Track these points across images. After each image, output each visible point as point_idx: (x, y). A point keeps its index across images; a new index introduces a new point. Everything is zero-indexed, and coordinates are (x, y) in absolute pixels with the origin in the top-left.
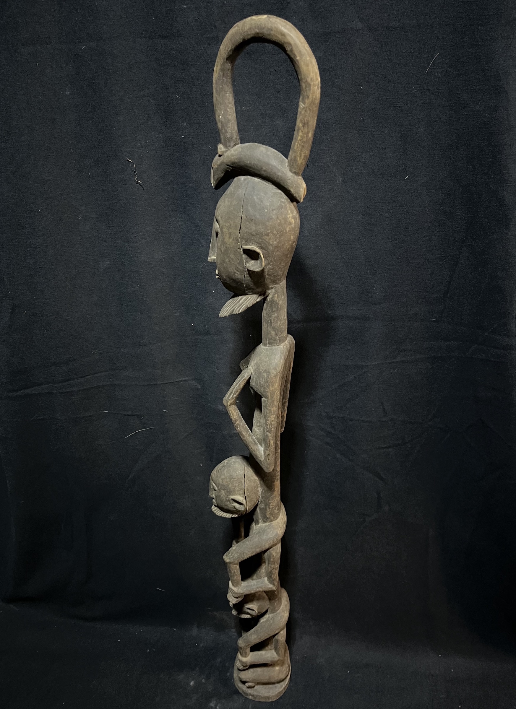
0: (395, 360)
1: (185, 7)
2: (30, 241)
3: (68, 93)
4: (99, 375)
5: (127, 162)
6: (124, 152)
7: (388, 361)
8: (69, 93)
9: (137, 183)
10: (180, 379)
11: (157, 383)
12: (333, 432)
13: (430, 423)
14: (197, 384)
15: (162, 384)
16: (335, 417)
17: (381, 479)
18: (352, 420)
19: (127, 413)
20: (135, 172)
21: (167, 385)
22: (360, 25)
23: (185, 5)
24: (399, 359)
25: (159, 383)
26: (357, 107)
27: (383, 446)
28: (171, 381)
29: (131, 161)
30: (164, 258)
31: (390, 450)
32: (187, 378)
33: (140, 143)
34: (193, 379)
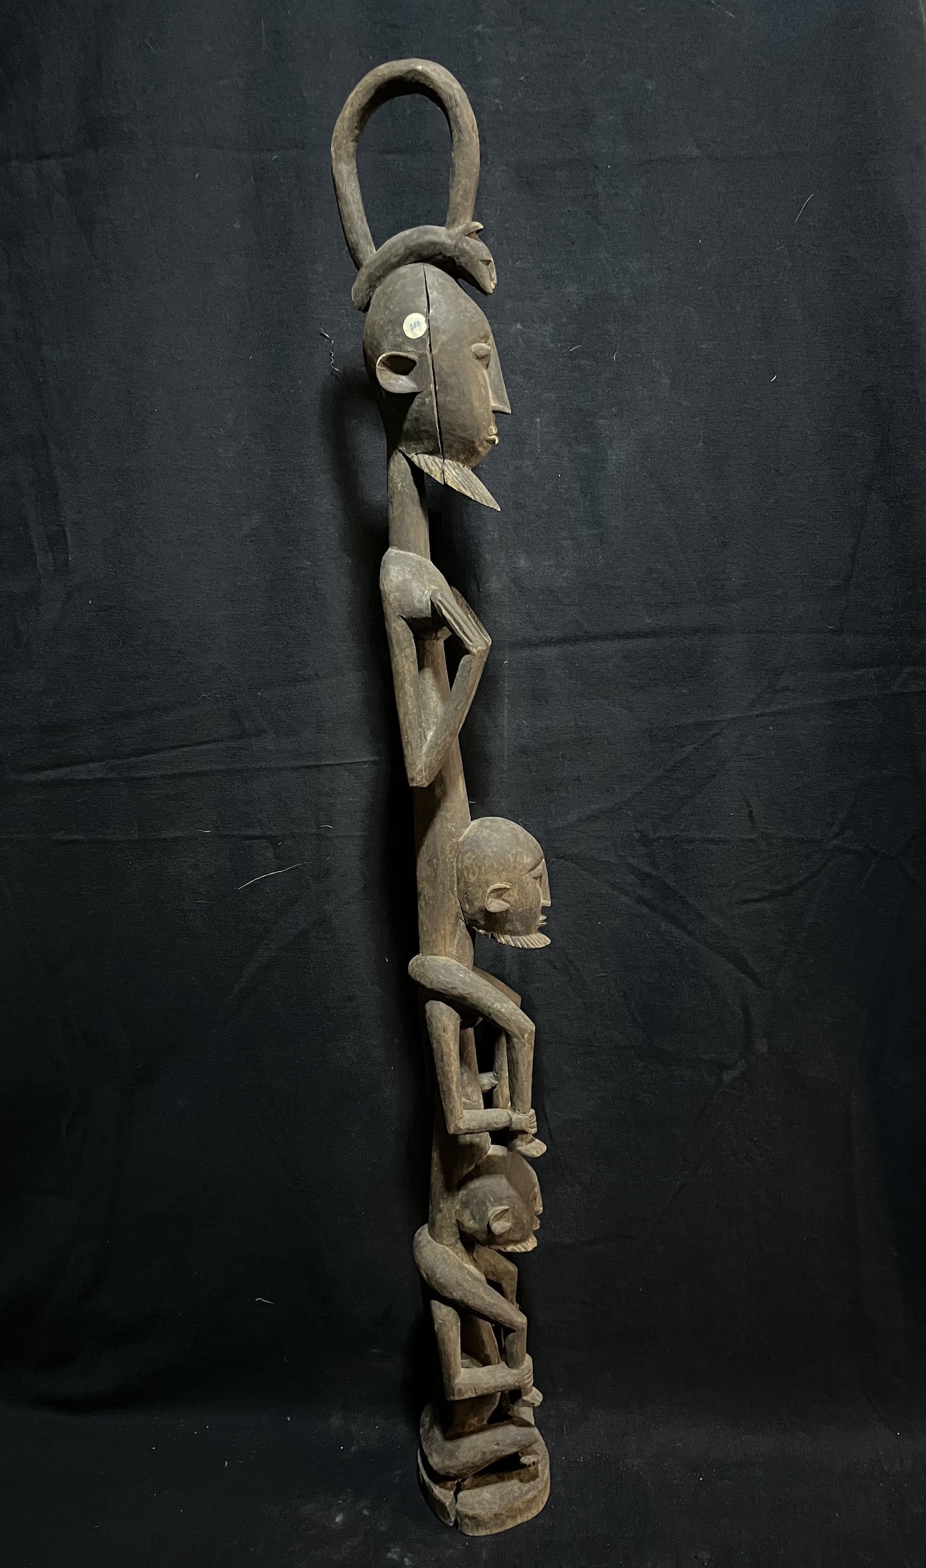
0: (767, 711)
3: (237, 226)
4: (206, 746)
5: (320, 337)
6: (318, 320)
7: (754, 713)
8: (239, 226)
9: (332, 373)
10: (364, 759)
11: (320, 763)
12: (654, 873)
13: (835, 842)
15: (329, 765)
16: (659, 838)
17: (751, 974)
18: (690, 841)
19: (250, 832)
20: (331, 355)
21: (337, 767)
24: (774, 708)
25: (323, 763)
26: (694, 270)
27: (751, 897)
28: (345, 762)
29: (327, 335)
31: (765, 905)
32: (377, 758)
33: (345, 309)
34: (387, 762)
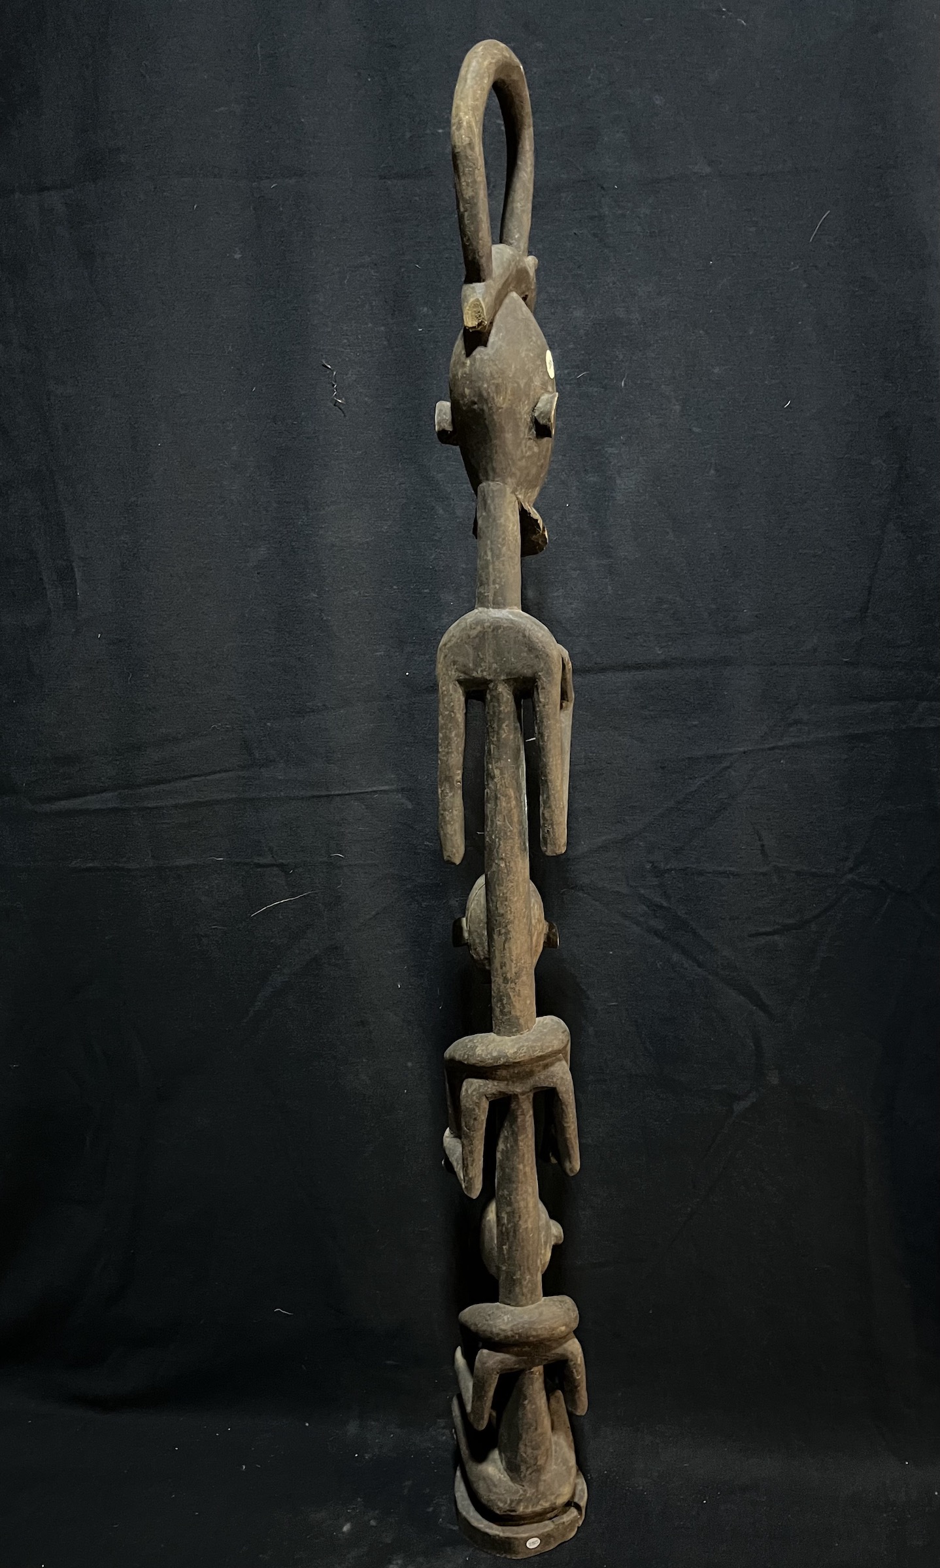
0: (780, 744)
1: (440, 131)
2: (133, 499)
3: (238, 256)
4: (217, 776)
5: (322, 368)
6: (320, 350)
7: (767, 746)
8: (240, 256)
9: (336, 404)
10: (375, 789)
11: (330, 793)
12: (665, 904)
13: (850, 876)
14: (403, 800)
15: (338, 795)
16: (669, 870)
17: (763, 1007)
18: (702, 874)
19: (262, 860)
20: (333, 385)
21: (347, 797)
22: (708, 170)
23: (442, 129)
24: (787, 741)
25: (333, 793)
26: (705, 292)
27: (763, 930)
28: (355, 791)
29: (329, 366)
30: (367, 543)
31: (776, 937)
32: (386, 788)
33: (347, 339)
34: (397, 791)
